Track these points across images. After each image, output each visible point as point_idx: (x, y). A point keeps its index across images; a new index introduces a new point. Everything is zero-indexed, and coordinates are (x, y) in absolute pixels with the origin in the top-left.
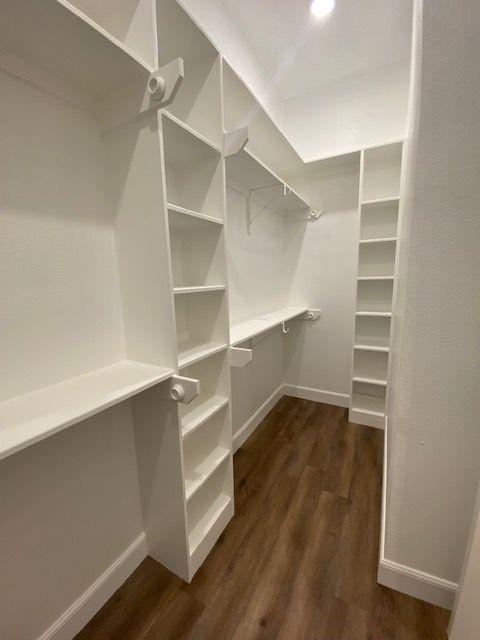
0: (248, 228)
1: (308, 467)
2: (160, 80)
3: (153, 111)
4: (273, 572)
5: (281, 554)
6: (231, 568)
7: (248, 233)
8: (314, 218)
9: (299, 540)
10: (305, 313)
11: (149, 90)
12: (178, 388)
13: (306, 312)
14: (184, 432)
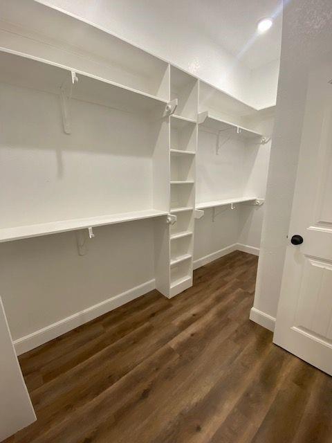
0: (217, 151)
1: (235, 279)
2: (170, 106)
3: (167, 117)
4: (203, 304)
5: (209, 301)
6: (186, 299)
7: (217, 154)
8: (264, 143)
9: (218, 299)
10: (253, 201)
11: (166, 110)
12: (169, 218)
13: (255, 200)
14: (171, 238)
